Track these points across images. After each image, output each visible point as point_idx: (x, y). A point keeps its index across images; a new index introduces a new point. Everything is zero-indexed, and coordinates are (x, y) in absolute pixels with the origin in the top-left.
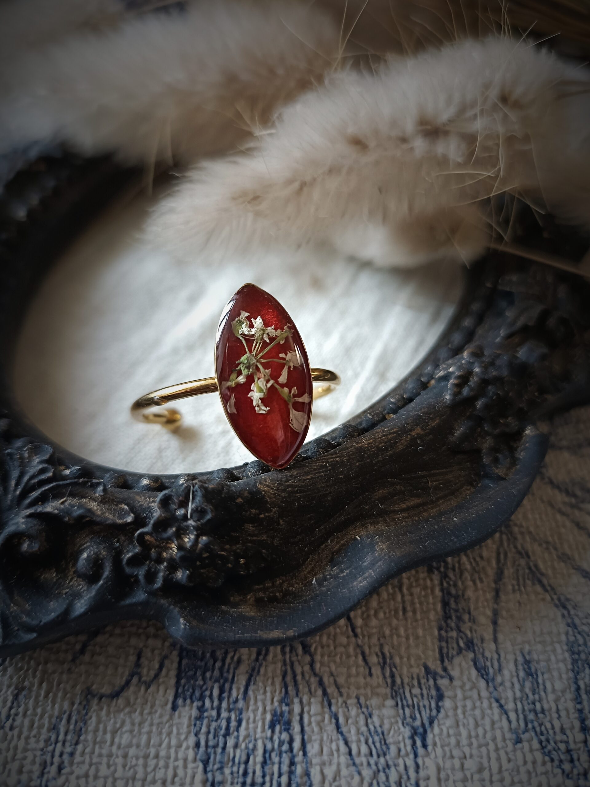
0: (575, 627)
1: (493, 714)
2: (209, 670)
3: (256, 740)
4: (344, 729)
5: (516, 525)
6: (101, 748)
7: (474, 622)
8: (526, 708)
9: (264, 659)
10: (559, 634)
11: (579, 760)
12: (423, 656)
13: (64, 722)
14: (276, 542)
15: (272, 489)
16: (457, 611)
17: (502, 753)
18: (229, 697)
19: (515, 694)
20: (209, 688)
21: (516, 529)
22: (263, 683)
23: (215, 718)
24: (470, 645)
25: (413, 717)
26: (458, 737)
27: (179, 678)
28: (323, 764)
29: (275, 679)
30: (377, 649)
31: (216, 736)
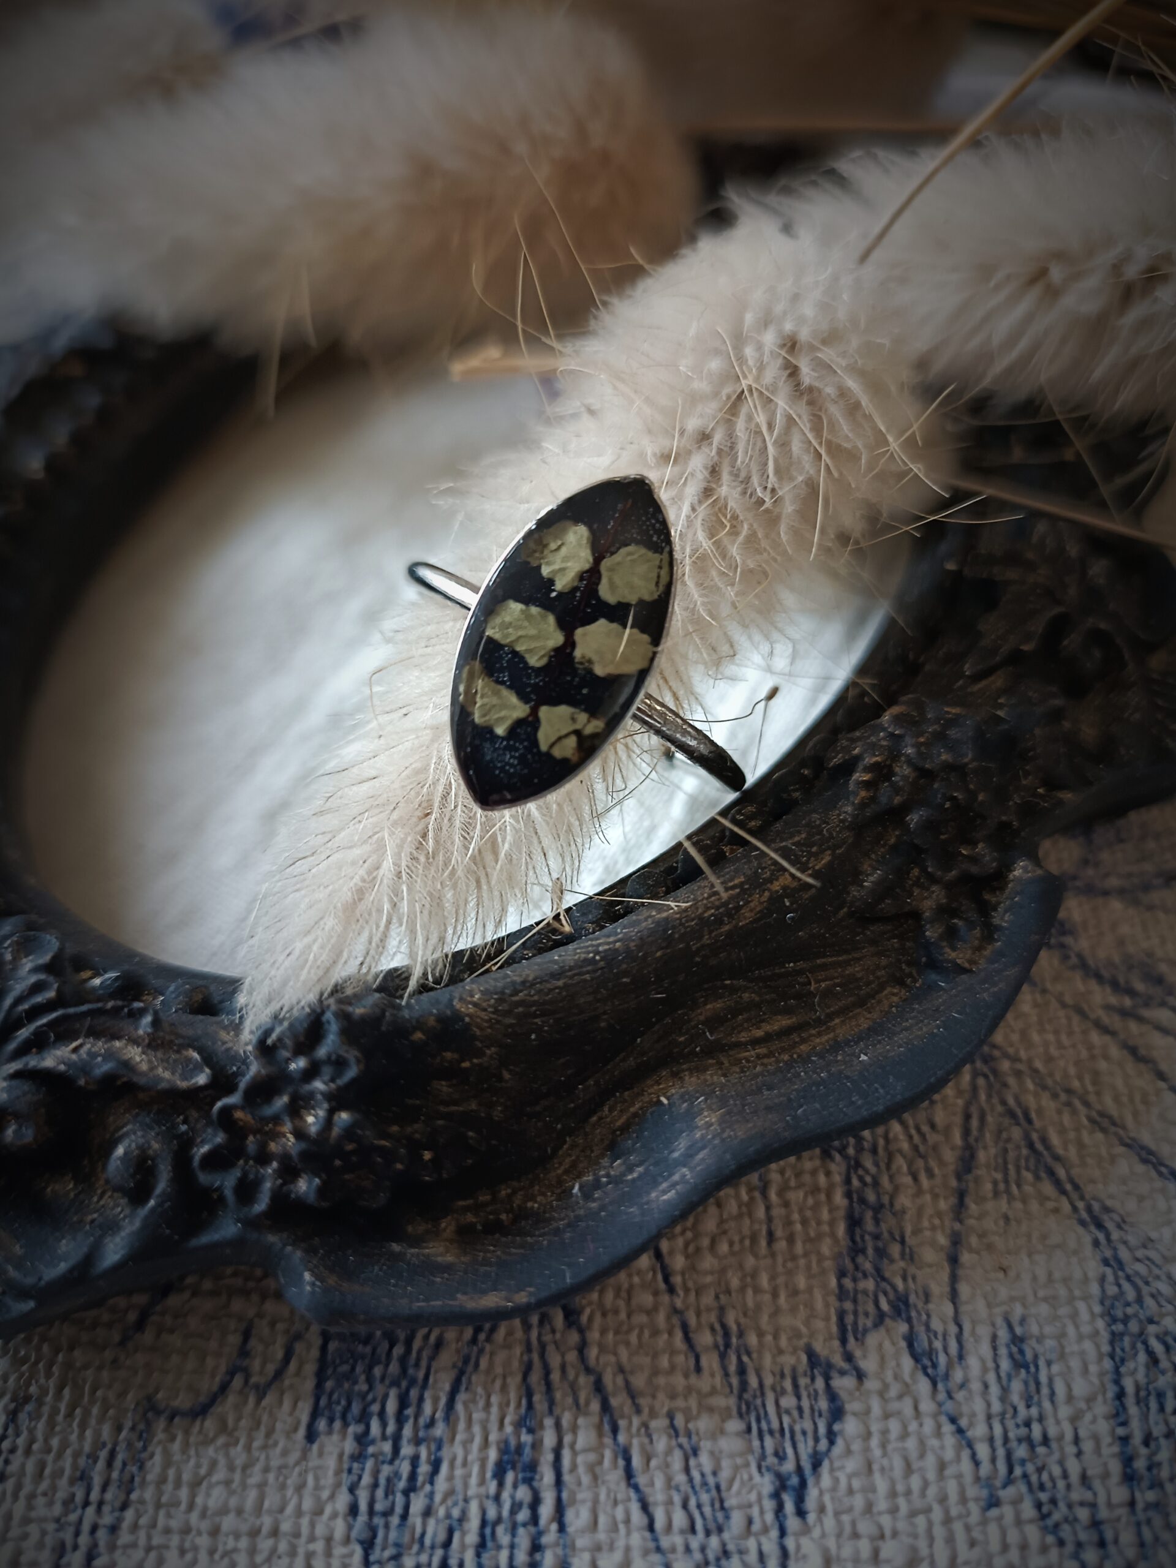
0: (1121, 1265)
1: (942, 1447)
2: (379, 1362)
3: (466, 1500)
4: (641, 1480)
5: (1006, 1056)
6: (169, 1516)
7: (912, 1259)
8: (1011, 1435)
9: (488, 1339)
10: (1086, 1280)
11: (1116, 1541)
12: (804, 1330)
13: (101, 1465)
14: (498, 1113)
15: (485, 1010)
16: (877, 1237)
17: (958, 1527)
18: (417, 1416)
19: (989, 1405)
20: (380, 1398)
21: (1005, 1065)
22: (485, 1388)
23: (389, 1457)
24: (901, 1306)
25: (781, 1454)
26: (870, 1496)
27: (321, 1377)
28: (598, 1548)
29: (509, 1380)
30: (713, 1318)
31: (389, 1491)
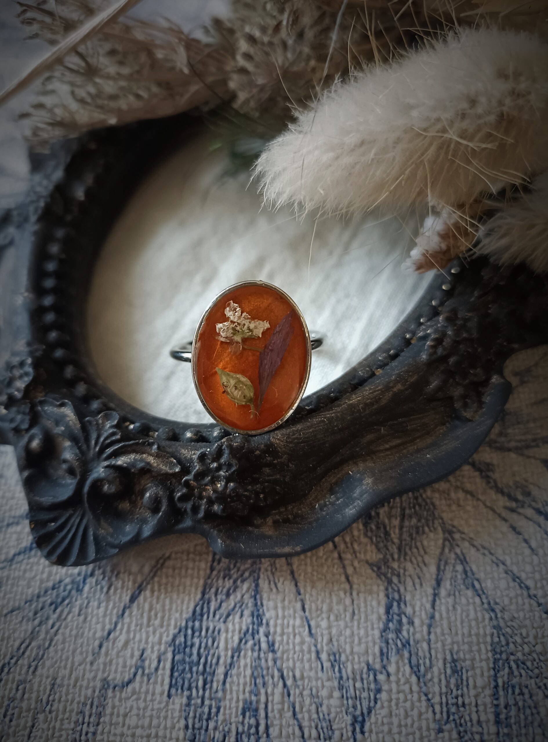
0: (501, 629)
1: (421, 707)
2: (195, 666)
3: (231, 724)
4: (299, 716)
5: (459, 531)
6: (115, 728)
7: (412, 625)
8: (450, 702)
10: (485, 635)
13: (88, 707)
16: (398, 614)
18: (211, 688)
19: (441, 688)
20: (196, 681)
21: (458, 535)
23: (200, 705)
24: (407, 645)
25: (355, 707)
26: (391, 726)
27: (172, 671)
29: (246, 674)
31: (200, 719)
